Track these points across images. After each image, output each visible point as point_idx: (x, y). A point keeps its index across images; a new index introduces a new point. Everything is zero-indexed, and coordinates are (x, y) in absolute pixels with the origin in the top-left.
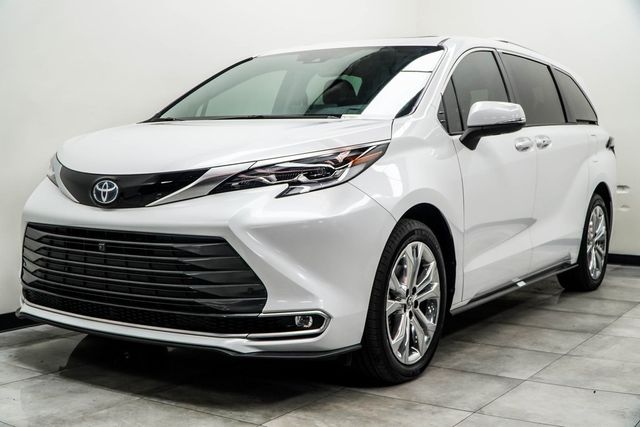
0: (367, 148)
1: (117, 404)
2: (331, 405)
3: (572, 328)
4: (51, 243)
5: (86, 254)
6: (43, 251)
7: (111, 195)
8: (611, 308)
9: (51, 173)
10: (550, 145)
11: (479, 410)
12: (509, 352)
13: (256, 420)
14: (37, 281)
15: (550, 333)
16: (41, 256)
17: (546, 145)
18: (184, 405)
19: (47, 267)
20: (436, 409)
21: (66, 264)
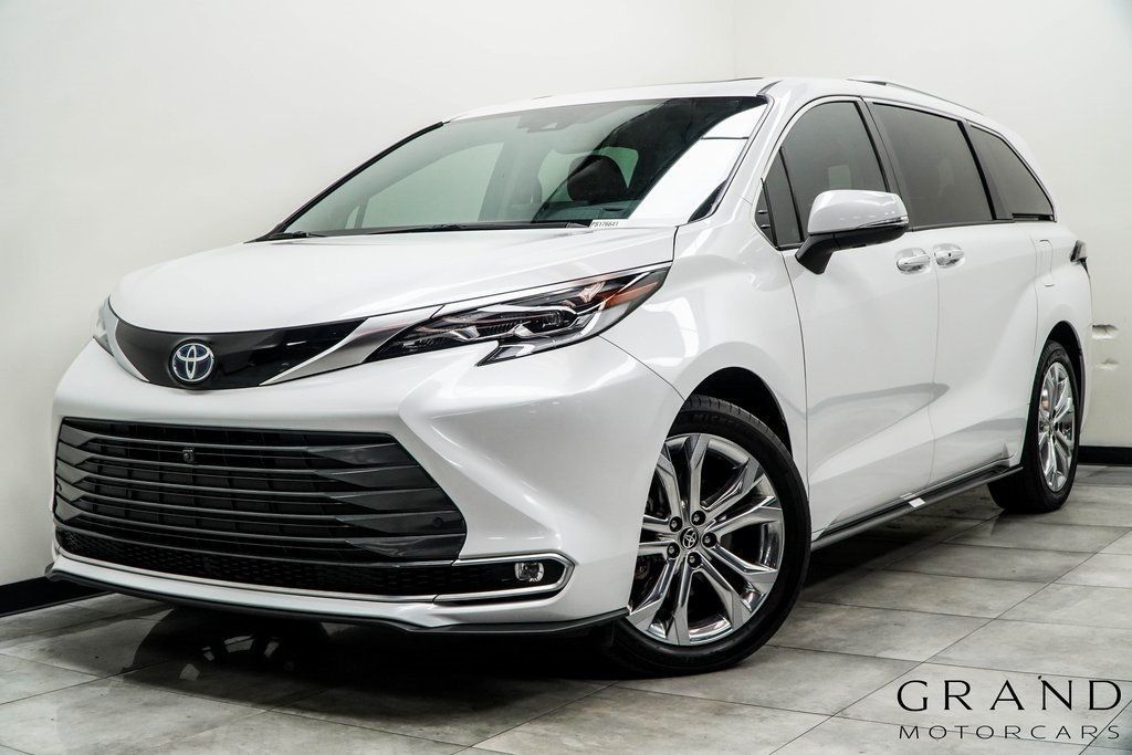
0: (633, 276)
1: (229, 720)
2: (590, 712)
3: (1013, 576)
4: (104, 451)
5: (162, 468)
6: (90, 465)
7: (202, 367)
8: (1083, 539)
9: (100, 333)
10: (962, 261)
11: (840, 713)
12: (896, 617)
13: (462, 740)
14: (81, 516)
15: (972, 585)
16: (86, 474)
17: (954, 261)
18: (340, 719)
19: (97, 491)
20: (766, 713)
21: (130, 485)
